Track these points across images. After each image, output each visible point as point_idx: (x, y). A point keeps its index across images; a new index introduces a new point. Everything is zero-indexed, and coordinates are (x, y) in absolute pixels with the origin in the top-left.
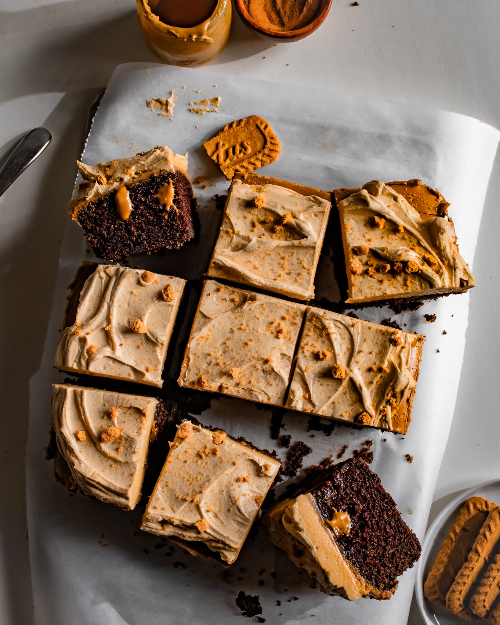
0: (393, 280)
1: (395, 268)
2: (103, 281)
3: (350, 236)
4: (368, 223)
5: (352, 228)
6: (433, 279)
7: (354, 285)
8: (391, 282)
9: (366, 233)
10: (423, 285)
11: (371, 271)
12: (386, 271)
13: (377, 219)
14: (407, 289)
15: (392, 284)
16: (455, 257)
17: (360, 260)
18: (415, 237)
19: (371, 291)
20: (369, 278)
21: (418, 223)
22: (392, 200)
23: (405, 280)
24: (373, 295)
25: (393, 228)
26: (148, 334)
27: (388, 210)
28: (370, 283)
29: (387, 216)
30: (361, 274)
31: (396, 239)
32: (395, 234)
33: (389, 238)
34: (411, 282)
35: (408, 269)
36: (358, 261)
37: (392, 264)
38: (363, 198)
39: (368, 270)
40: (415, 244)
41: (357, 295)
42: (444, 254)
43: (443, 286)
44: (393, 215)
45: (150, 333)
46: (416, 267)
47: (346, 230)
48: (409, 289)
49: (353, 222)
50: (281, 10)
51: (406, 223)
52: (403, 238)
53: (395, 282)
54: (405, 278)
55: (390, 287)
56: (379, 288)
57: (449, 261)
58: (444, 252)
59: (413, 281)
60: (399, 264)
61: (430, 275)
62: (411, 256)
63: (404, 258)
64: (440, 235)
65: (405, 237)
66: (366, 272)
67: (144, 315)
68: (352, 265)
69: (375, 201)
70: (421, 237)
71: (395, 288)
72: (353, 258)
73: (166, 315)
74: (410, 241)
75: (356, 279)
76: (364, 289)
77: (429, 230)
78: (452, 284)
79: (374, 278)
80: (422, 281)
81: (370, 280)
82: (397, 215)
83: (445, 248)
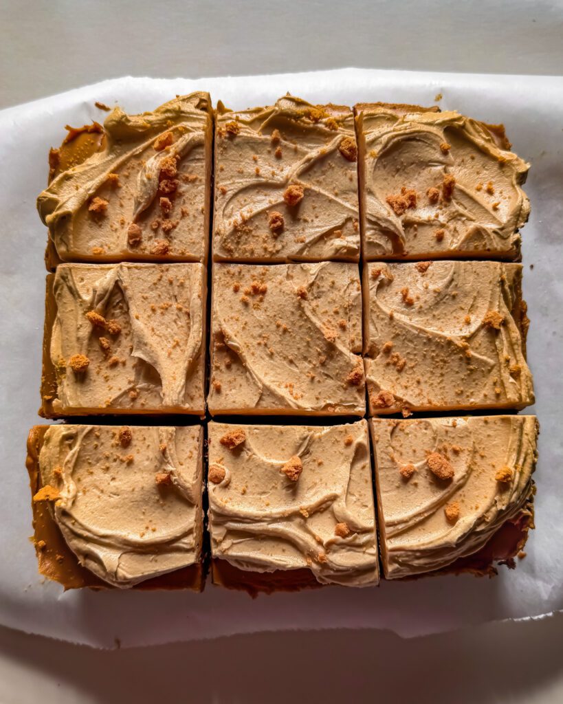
0: (184, 198)
1: (167, 190)
2: (235, 541)
3: (112, 250)
4: (97, 223)
5: (102, 246)
6: (190, 141)
7: (183, 253)
8: (186, 201)
9: (112, 226)
10: (197, 157)
11: (167, 224)
12: (170, 203)
13: (92, 207)
14: (200, 181)
15: (190, 199)
16: (164, 109)
17: (149, 240)
18: (128, 160)
19: (196, 230)
20: (177, 230)
21: (108, 155)
22: (69, 183)
23: (186, 180)
24: (202, 228)
25: (110, 187)
26: (299, 454)
27: (81, 190)
28: (184, 230)
29: (91, 192)
30: (170, 242)
31: (127, 187)
32: (120, 188)
33: (124, 197)
34: (191, 173)
35: (171, 171)
36: (149, 243)
37: (160, 193)
38: (57, 220)
39: (164, 229)
40: (138, 162)
41: (198, 249)
42: (158, 123)
43: (203, 130)
44: (91, 185)
45: (297, 451)
46: (169, 160)
47: (102, 255)
48: (199, 177)
49: (92, 243)
51: (106, 169)
52: (127, 177)
53: (187, 195)
54: (184, 180)
55: (194, 203)
56: (192, 219)
57: (168, 118)
58: (155, 124)
59: (190, 170)
60: (162, 185)
61: (184, 143)
62: (152, 164)
63: (154, 174)
64: (129, 124)
65: (126, 173)
66: (167, 232)
67: (272, 466)
68: (154, 250)
69: (64, 203)
70: (129, 154)
71: (196, 196)
72: (144, 249)
73: (265, 436)
74: (133, 168)
75: (175, 249)
76: (191, 239)
77: (120, 140)
78: (201, 119)
79: (178, 223)
80: (191, 158)
81: (180, 229)
82: (92, 179)
83: (150, 122)
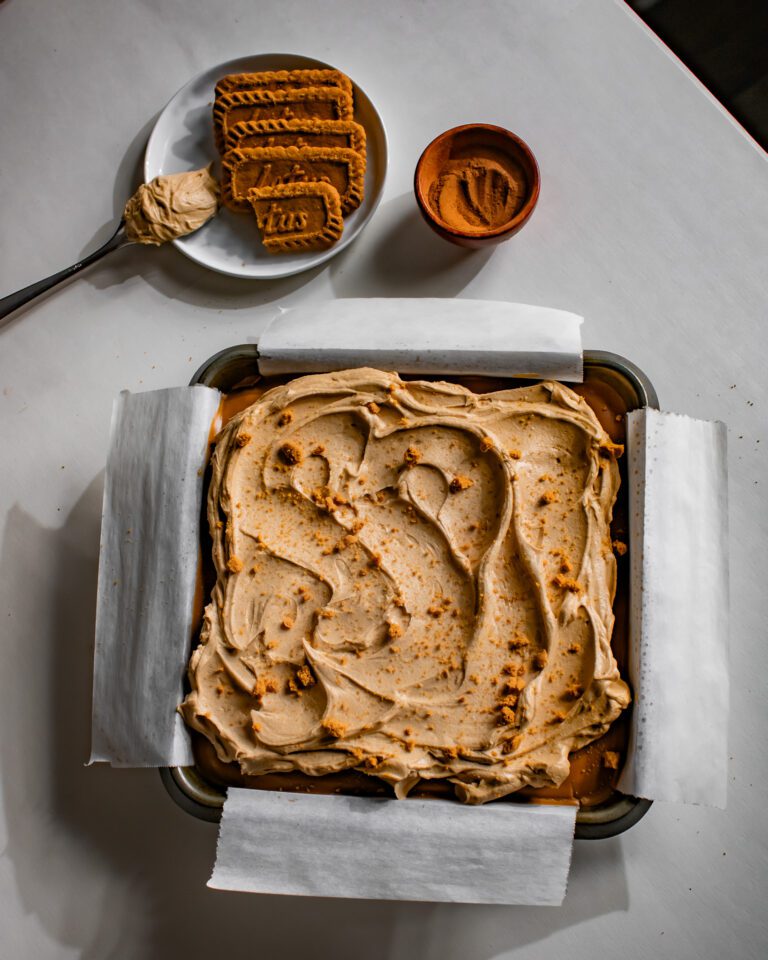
50: (480, 208)
